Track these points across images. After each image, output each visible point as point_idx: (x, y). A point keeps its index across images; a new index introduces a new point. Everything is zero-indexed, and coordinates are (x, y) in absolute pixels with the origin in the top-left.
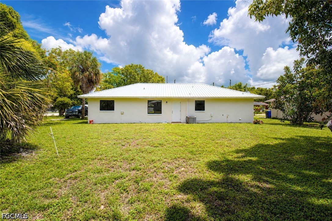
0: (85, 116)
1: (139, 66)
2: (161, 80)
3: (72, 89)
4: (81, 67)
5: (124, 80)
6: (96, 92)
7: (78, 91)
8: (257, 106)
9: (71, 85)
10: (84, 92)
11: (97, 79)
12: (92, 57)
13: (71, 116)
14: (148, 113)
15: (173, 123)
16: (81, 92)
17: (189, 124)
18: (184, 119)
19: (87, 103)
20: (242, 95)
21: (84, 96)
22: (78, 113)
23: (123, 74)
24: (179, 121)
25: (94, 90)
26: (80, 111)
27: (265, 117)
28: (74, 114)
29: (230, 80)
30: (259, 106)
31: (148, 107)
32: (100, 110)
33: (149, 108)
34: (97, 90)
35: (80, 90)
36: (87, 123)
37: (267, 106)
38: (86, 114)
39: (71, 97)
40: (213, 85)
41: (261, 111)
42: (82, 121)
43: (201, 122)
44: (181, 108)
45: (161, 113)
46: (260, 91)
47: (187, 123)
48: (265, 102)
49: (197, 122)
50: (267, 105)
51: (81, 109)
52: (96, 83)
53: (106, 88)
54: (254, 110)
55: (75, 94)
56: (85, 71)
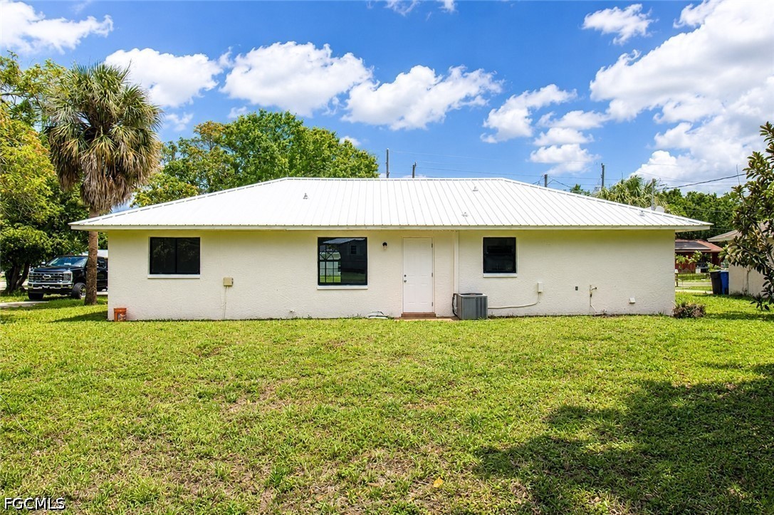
0: (100, 290)
1: (283, 117)
2: (364, 168)
3: (52, 198)
4: (86, 121)
5: (235, 166)
6: (136, 208)
7: (75, 205)
8: (684, 254)
9: (50, 183)
10: (95, 210)
11: (141, 162)
12: (124, 85)
13: (49, 291)
14: (320, 284)
15: (405, 316)
16: (84, 208)
17: (463, 322)
18: (443, 304)
19: (104, 246)
20: (639, 218)
21: (95, 223)
22: (75, 281)
23: (230, 145)
24: (428, 310)
25: (130, 203)
26: (79, 276)
27: (712, 292)
28: (59, 286)
29: (603, 167)
30: (690, 254)
31: (319, 261)
32: (151, 273)
33: (322, 264)
34: (140, 201)
35: (80, 202)
36: (103, 316)
37: (716, 254)
38: (103, 283)
39: (49, 226)
40: (546, 186)
41: (698, 271)
42: (89, 312)
43: (504, 313)
44: (433, 267)
45: (366, 284)
46: (695, 205)
47: (456, 317)
48: (709, 240)
49: (489, 313)
50: (716, 249)
51: (85, 269)
52: (136, 176)
53: (172, 195)
54: (677, 266)
55: (62, 216)
56: (99, 134)
